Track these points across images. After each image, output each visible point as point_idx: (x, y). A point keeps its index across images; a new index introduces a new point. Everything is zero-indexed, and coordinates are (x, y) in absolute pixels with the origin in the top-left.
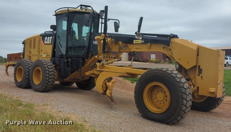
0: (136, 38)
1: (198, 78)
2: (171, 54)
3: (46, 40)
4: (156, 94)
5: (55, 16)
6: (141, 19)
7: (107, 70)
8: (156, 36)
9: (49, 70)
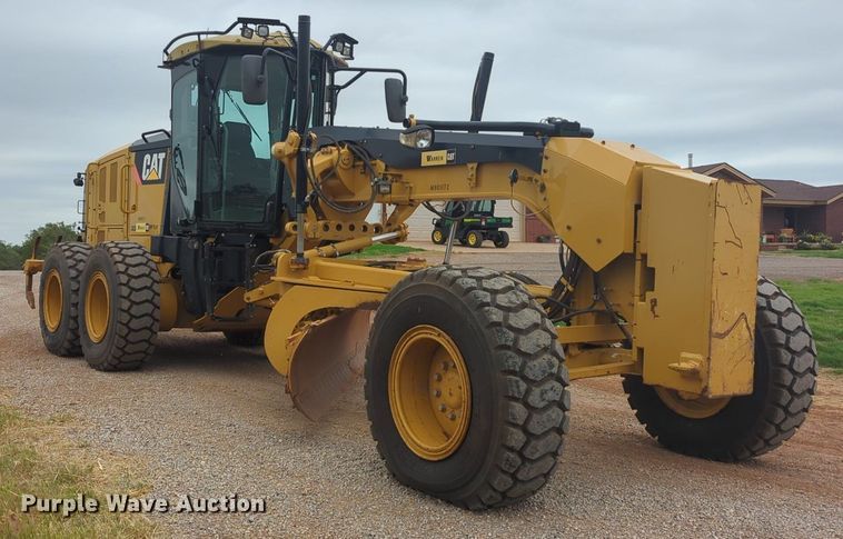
0: (403, 142)
1: (642, 307)
2: (543, 206)
3: (148, 167)
4: (440, 379)
5: (168, 72)
6: (488, 59)
7: (313, 279)
8: (521, 134)
9: (131, 284)
